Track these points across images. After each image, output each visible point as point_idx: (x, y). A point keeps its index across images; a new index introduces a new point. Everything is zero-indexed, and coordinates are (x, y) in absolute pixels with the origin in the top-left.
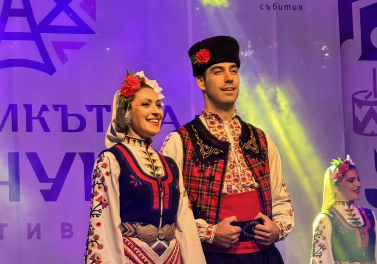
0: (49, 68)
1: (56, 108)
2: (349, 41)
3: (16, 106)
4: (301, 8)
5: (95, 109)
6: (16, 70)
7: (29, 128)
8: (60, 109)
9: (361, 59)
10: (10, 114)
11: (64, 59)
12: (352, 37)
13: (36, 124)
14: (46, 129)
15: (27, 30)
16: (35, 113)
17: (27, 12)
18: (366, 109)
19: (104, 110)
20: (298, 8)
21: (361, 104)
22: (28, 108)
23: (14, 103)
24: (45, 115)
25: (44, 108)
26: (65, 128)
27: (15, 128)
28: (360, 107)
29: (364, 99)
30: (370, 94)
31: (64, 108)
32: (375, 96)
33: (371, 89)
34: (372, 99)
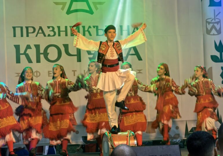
0: (91, 12)
1: (94, 27)
3: (79, 27)
7: (84, 35)
8: (96, 27)
9: (209, 6)
11: (97, 9)
13: (87, 33)
14: (90, 35)
16: (86, 29)
18: (211, 25)
21: (209, 23)
22: (84, 27)
24: (90, 30)
25: (90, 27)
26: (97, 34)
28: (209, 24)
29: (210, 21)
30: (213, 19)
31: (97, 27)
32: (215, 20)
33: (213, 17)
34: (213, 21)
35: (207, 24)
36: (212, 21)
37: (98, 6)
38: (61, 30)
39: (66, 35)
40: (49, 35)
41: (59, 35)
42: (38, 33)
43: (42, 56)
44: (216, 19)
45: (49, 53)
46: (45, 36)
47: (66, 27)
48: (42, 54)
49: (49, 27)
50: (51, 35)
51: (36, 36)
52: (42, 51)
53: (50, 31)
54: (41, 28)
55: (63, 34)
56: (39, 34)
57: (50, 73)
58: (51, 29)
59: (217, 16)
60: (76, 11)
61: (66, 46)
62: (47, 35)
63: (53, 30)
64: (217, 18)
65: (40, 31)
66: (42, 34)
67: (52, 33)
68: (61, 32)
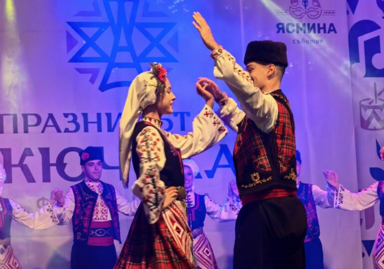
2: (356, 64)
5: (179, 115)
9: (365, 76)
12: (358, 61)
15: (131, 61)
17: (130, 48)
18: (370, 111)
19: (185, 115)
21: (366, 108)
30: (373, 101)
32: (376, 103)
33: (373, 97)
34: (374, 104)
36: (370, 103)
38: (89, 120)
39: (100, 130)
40: (67, 130)
41: (86, 130)
42: (46, 126)
43: (53, 170)
44: (378, 101)
45: (66, 164)
46: (59, 131)
47: (99, 115)
48: (53, 165)
49: (66, 115)
50: (70, 130)
51: (43, 132)
52: (53, 159)
53: (69, 122)
54: (51, 116)
55: (93, 127)
56: (47, 128)
58: (71, 118)
59: (380, 94)
60: (118, 84)
62: (63, 130)
63: (75, 121)
64: (380, 99)
65: (50, 123)
66: (54, 129)
67: (72, 127)
68: (90, 125)
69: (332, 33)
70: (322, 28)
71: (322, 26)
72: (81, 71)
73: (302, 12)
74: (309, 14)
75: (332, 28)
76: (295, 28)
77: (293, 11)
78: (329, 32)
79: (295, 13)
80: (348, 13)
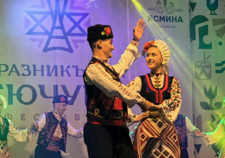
1: (73, 67)
2: (194, 41)
3: (57, 66)
4: (174, 27)
6: (58, 51)
7: (62, 75)
8: (75, 67)
9: (199, 48)
10: (54, 69)
11: (77, 47)
12: (195, 39)
13: (65, 73)
14: (69, 75)
15: (62, 35)
16: (65, 69)
17: (62, 27)
18: (201, 69)
20: (173, 27)
22: (62, 67)
23: (56, 65)
24: (69, 69)
25: (69, 67)
26: (77, 75)
27: (56, 75)
30: (203, 63)
31: (77, 67)
32: (205, 64)
33: (203, 61)
34: (203, 65)
35: (197, 68)
36: (201, 64)
37: (78, 44)
38: (37, 69)
39: (43, 75)
40: (23, 75)
41: (35, 75)
42: (11, 71)
43: (15, 98)
44: (206, 63)
45: (22, 94)
46: (19, 75)
47: (42, 66)
48: (15, 95)
49: (23, 66)
51: (9, 75)
52: (15, 91)
53: (25, 70)
54: (14, 66)
55: (39, 73)
56: (12, 73)
57: (23, 116)
58: (26, 67)
59: (207, 59)
60: (55, 48)
61: (42, 87)
62: (21, 74)
63: (28, 69)
64: (207, 62)
65: (14, 70)
66: (16, 73)
67: (26, 73)
68: (37, 72)
69: (180, 22)
70: (174, 19)
71: (174, 18)
72: (33, 40)
73: (163, 9)
74: (167, 11)
75: (180, 20)
76: (159, 19)
77: (158, 9)
78: (178, 22)
79: (159, 10)
80: (190, 10)
